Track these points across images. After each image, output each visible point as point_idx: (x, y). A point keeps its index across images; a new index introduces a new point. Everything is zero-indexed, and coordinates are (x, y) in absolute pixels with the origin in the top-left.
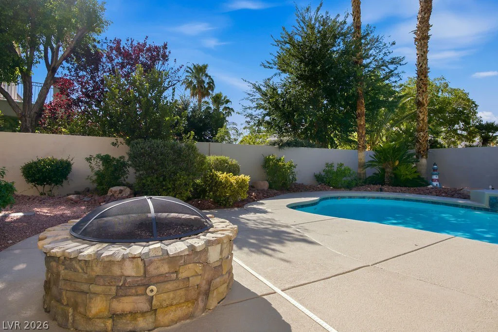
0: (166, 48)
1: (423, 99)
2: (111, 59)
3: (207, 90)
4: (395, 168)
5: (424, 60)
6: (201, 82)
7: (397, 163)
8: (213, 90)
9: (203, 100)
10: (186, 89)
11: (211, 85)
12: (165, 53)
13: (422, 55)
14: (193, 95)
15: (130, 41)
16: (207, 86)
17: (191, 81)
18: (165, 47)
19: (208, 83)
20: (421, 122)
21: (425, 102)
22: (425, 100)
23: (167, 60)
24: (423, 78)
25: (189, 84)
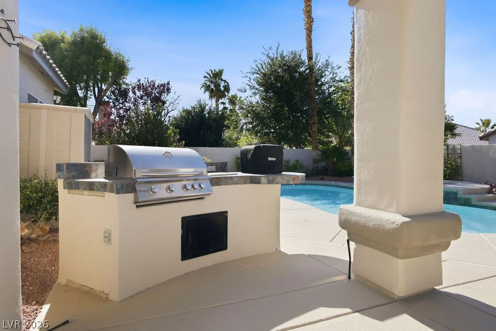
0: (169, 84)
2: (134, 93)
3: (223, 92)
4: (334, 164)
6: (217, 86)
7: (335, 159)
8: (228, 92)
9: (220, 101)
10: (205, 92)
11: (227, 88)
12: (169, 87)
14: (211, 97)
15: (147, 79)
16: (222, 89)
17: (209, 85)
19: (224, 86)
23: (170, 92)
25: (207, 88)
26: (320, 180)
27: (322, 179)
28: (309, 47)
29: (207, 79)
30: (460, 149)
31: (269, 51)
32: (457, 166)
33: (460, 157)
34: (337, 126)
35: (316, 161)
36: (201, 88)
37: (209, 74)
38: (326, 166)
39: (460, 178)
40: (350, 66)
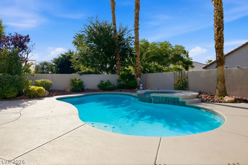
1: (137, 54)
4: (127, 82)
5: (137, 38)
7: (127, 80)
13: (136, 36)
18: (28, 36)
20: (137, 63)
21: (138, 55)
22: (138, 54)
23: (29, 41)
24: (137, 46)
25: (76, 43)
26: (119, 91)
27: (121, 91)
28: (114, 18)
29: (75, 39)
30: (187, 73)
31: (92, 20)
32: (186, 83)
33: (187, 78)
34: (133, 62)
35: (119, 81)
36: (73, 43)
37: (76, 36)
38: (124, 83)
39: (187, 89)
40: (134, 29)
